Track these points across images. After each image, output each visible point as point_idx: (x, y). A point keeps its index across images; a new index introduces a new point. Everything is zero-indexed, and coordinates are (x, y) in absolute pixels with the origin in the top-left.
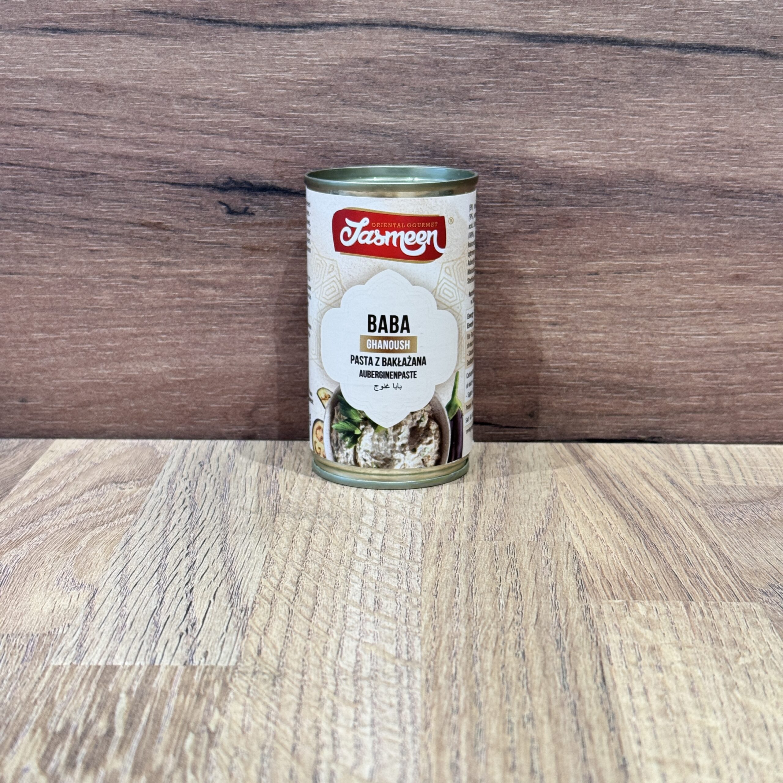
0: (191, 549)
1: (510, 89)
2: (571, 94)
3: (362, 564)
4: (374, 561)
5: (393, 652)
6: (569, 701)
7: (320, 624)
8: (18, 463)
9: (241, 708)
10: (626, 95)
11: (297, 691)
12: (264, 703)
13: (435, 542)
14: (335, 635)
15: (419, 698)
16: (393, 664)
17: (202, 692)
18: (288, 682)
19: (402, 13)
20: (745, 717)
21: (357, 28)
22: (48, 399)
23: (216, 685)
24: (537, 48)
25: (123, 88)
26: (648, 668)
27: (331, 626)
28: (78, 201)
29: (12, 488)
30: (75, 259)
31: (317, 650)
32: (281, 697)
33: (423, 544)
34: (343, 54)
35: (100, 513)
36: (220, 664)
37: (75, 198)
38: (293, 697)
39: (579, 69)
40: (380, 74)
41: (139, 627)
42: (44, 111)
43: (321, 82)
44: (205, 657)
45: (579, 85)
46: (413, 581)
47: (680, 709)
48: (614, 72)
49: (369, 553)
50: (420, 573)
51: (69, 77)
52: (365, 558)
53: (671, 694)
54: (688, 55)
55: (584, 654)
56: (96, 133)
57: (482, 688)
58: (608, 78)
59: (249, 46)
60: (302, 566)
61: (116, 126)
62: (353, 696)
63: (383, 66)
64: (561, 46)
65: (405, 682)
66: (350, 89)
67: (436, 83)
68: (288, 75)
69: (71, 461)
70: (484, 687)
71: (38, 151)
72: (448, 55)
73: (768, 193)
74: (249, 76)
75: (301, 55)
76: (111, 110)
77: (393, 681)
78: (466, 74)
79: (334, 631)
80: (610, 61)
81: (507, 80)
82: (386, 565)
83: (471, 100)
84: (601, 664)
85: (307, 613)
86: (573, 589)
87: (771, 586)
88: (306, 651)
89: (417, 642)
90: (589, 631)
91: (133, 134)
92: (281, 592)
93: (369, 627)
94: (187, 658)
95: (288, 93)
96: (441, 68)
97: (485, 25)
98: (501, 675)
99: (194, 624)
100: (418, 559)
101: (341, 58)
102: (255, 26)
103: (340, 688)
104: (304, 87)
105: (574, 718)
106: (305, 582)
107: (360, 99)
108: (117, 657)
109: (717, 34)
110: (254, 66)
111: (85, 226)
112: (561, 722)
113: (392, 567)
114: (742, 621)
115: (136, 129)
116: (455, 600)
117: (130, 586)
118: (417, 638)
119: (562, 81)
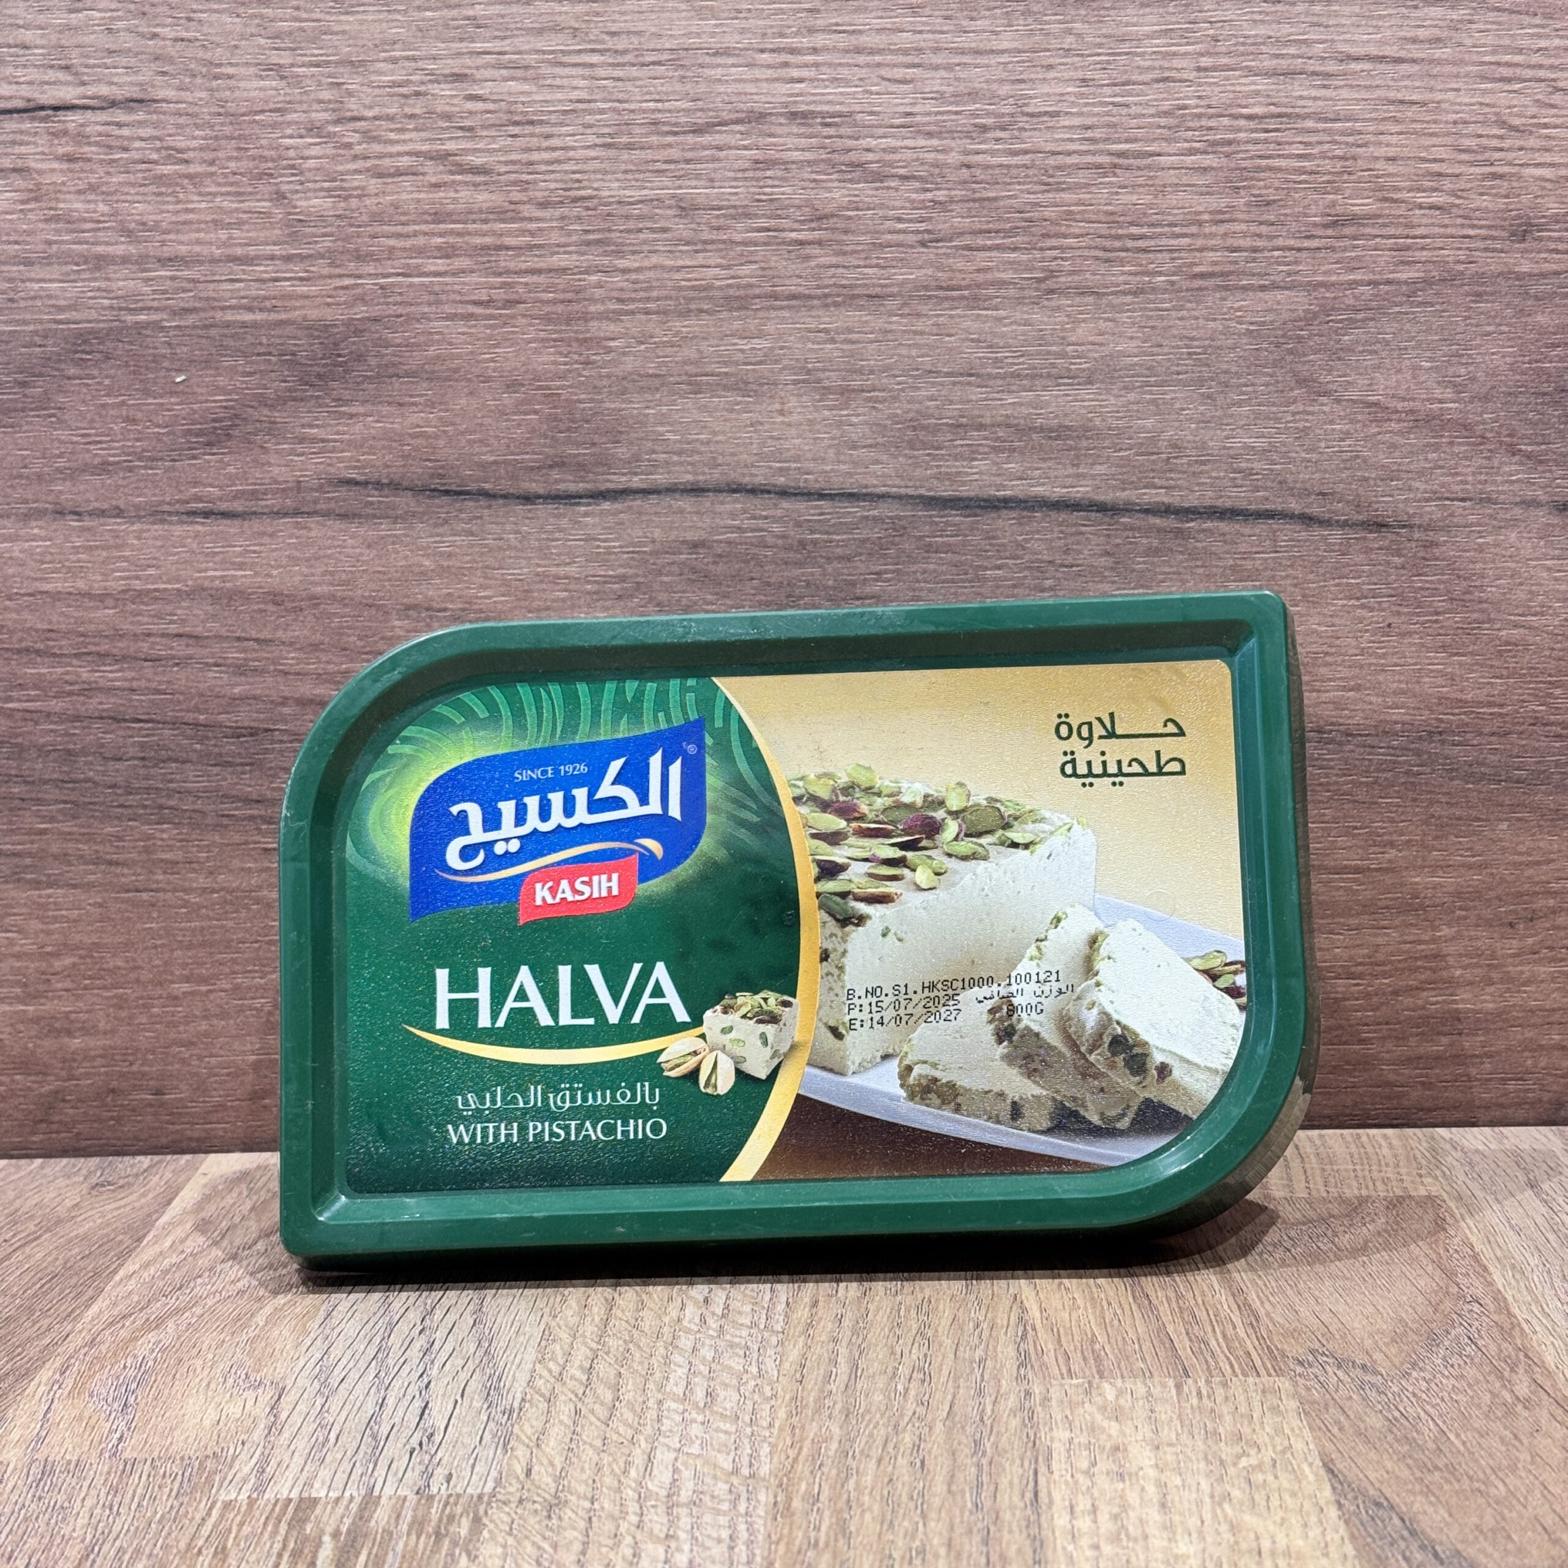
0: (427, 1322)
1: (918, 581)
2: (1015, 586)
3: (692, 1337)
4: (711, 1332)
5: (728, 1466)
6: (980, 1525)
7: (622, 1429)
8: (151, 1196)
9: (500, 1550)
10: (1100, 586)
11: (582, 1524)
12: (534, 1543)
13: (807, 1300)
14: (643, 1444)
15: (762, 1529)
16: (727, 1482)
17: (443, 1531)
18: (570, 1513)
19: (746, 471)
20: (1232, 1540)
21: (677, 496)
22: (198, 1088)
23: (464, 1520)
24: (955, 517)
25: (313, 597)
26: (1103, 1477)
27: (637, 1432)
28: (243, 773)
29: (144, 1236)
30: (239, 864)
31: (615, 1467)
32: (558, 1533)
33: (788, 1304)
34: (656, 535)
35: (284, 1272)
36: (469, 1491)
37: (239, 768)
38: (575, 1534)
39: (1024, 549)
40: (715, 563)
41: (349, 1442)
42: (190, 636)
43: (622, 579)
44: (448, 1482)
45: (1026, 573)
46: (767, 1360)
47: (1139, 1531)
48: (1080, 552)
49: (703, 1320)
50: (779, 1349)
51: (228, 585)
52: (696, 1328)
53: (1130, 1513)
54: (1191, 524)
55: (1013, 1461)
56: (272, 668)
57: (856, 1511)
58: (1069, 560)
59: (508, 527)
60: (598, 1343)
61: (303, 656)
62: (665, 1530)
63: (719, 551)
64: (993, 515)
65: (742, 1507)
66: (668, 588)
67: (803, 574)
68: (572, 570)
69: (236, 1190)
70: (859, 1511)
71: (181, 698)
72: (820, 533)
73: (1331, 731)
74: (510, 573)
75: (589, 539)
76: (296, 632)
77: (725, 1506)
78: (849, 560)
79: (642, 1438)
80: (1072, 534)
81: (914, 568)
82: (728, 1337)
83: (858, 599)
84: (1036, 1473)
85: (602, 1412)
86: (1011, 1365)
87: (1312, 1352)
88: (599, 1468)
89: (766, 1449)
90: (1026, 1426)
91: (331, 668)
92: (564, 1384)
93: (696, 1430)
94: (421, 1483)
95: (572, 597)
96: (809, 552)
97: (875, 486)
98: (885, 1493)
99: (432, 1435)
100: (778, 1327)
101: (653, 542)
102: (518, 498)
103: (646, 1519)
104: (596, 587)
105: (985, 1550)
106: (601, 1367)
107: (684, 602)
108: (317, 1485)
109: (1234, 492)
110: (517, 558)
111: (255, 812)
112: (965, 1555)
113: (737, 1340)
114: (1256, 1404)
115: (335, 659)
116: (829, 1387)
117: (334, 1382)
118: (766, 1445)
119: (999, 568)
